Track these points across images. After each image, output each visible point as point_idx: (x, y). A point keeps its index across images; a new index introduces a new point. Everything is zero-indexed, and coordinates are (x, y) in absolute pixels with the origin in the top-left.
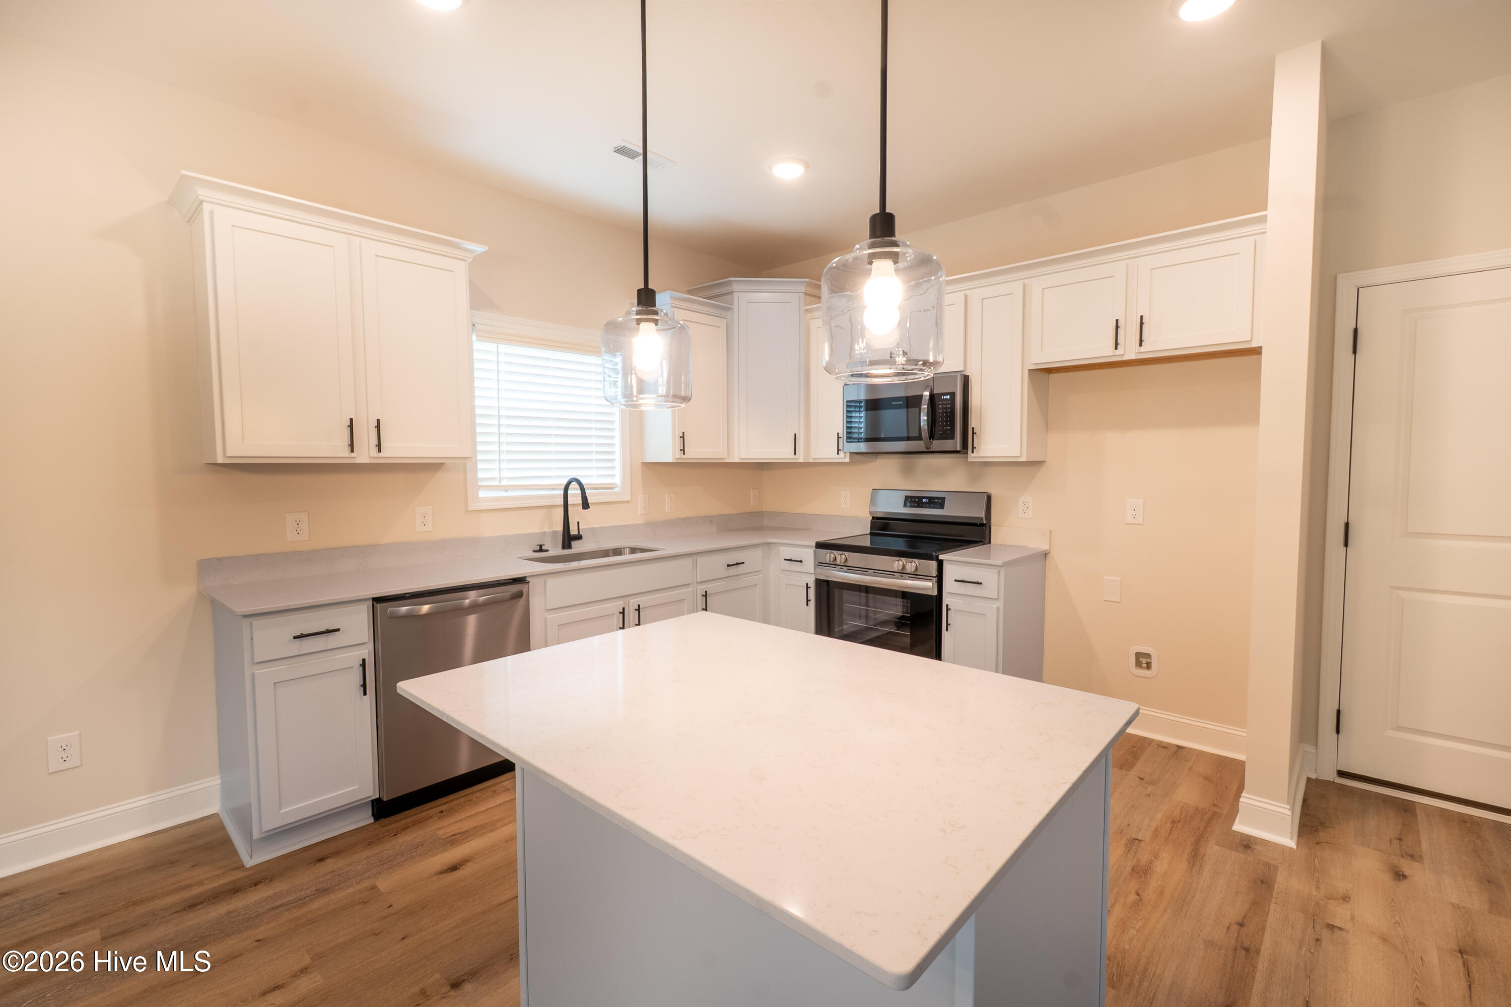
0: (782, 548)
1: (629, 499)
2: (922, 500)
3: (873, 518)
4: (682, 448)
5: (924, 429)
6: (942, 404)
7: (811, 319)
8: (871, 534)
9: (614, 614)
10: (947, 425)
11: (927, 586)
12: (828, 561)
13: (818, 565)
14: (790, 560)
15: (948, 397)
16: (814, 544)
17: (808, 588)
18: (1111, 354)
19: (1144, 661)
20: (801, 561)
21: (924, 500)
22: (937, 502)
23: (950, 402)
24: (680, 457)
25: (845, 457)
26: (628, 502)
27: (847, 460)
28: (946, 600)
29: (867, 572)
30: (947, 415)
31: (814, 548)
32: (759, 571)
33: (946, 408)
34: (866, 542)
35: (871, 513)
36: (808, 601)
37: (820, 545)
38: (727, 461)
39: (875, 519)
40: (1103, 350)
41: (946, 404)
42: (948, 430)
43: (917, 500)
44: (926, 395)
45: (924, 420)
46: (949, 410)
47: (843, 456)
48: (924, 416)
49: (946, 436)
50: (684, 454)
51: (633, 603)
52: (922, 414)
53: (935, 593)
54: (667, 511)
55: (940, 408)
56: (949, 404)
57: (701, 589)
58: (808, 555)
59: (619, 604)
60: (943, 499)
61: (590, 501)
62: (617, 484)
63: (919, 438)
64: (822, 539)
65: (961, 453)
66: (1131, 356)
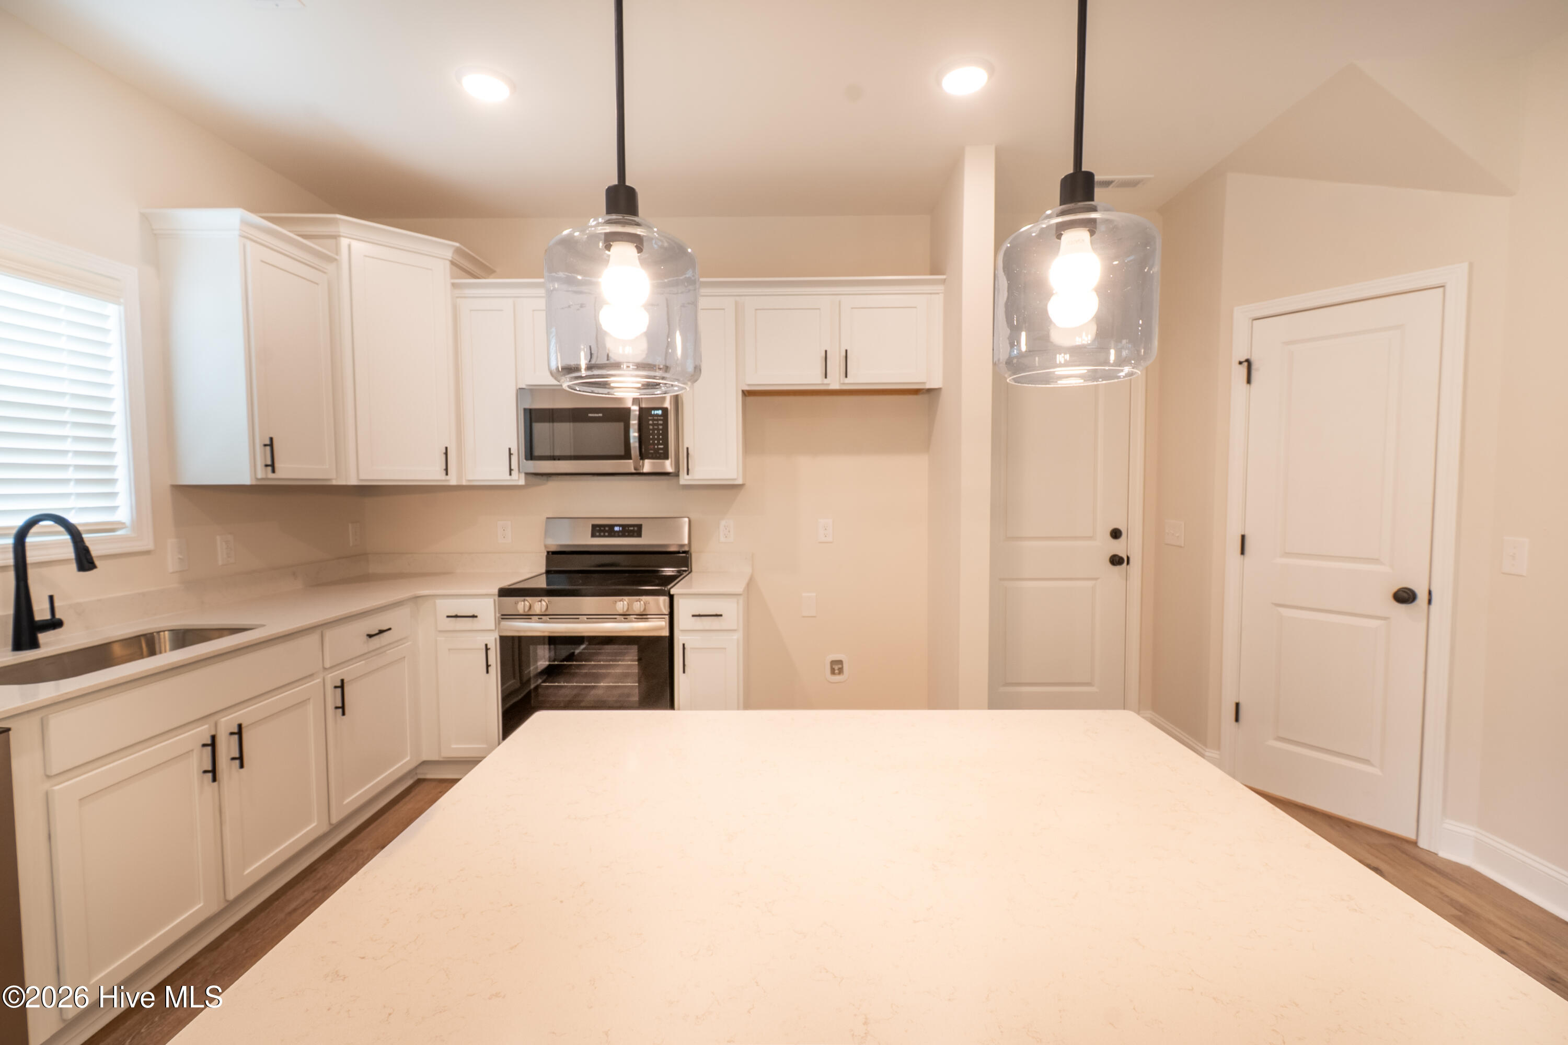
0: (440, 602)
1: (150, 546)
2: (614, 529)
3: (548, 552)
4: (269, 462)
5: (635, 447)
6: (653, 420)
7: (457, 297)
8: (548, 572)
9: (192, 750)
10: (659, 444)
11: (656, 626)
12: (521, 612)
13: (502, 619)
14: (456, 616)
15: (660, 412)
16: (496, 591)
17: (487, 649)
18: (819, 382)
19: (836, 667)
20: (474, 616)
21: (617, 529)
22: (634, 530)
23: (662, 418)
24: (264, 477)
25: (518, 480)
26: (148, 552)
27: (522, 482)
28: (680, 639)
29: (578, 618)
30: (658, 432)
31: (496, 598)
32: (404, 638)
33: (658, 425)
34: (542, 583)
35: (546, 546)
36: (488, 666)
37: (505, 592)
38: (334, 483)
39: (550, 553)
40: (811, 378)
41: (657, 420)
42: (661, 449)
43: (607, 529)
44: (635, 411)
45: (634, 437)
46: (661, 427)
47: (517, 478)
48: (634, 432)
49: (658, 455)
50: (273, 471)
51: (227, 723)
52: (631, 431)
53: (666, 633)
54: (220, 563)
55: (651, 425)
56: (660, 420)
57: (333, 678)
58: (487, 608)
59: (203, 732)
60: (640, 527)
61: (95, 551)
62: (124, 523)
63: (627, 455)
64: (505, 583)
65: (671, 475)
66: (835, 386)
